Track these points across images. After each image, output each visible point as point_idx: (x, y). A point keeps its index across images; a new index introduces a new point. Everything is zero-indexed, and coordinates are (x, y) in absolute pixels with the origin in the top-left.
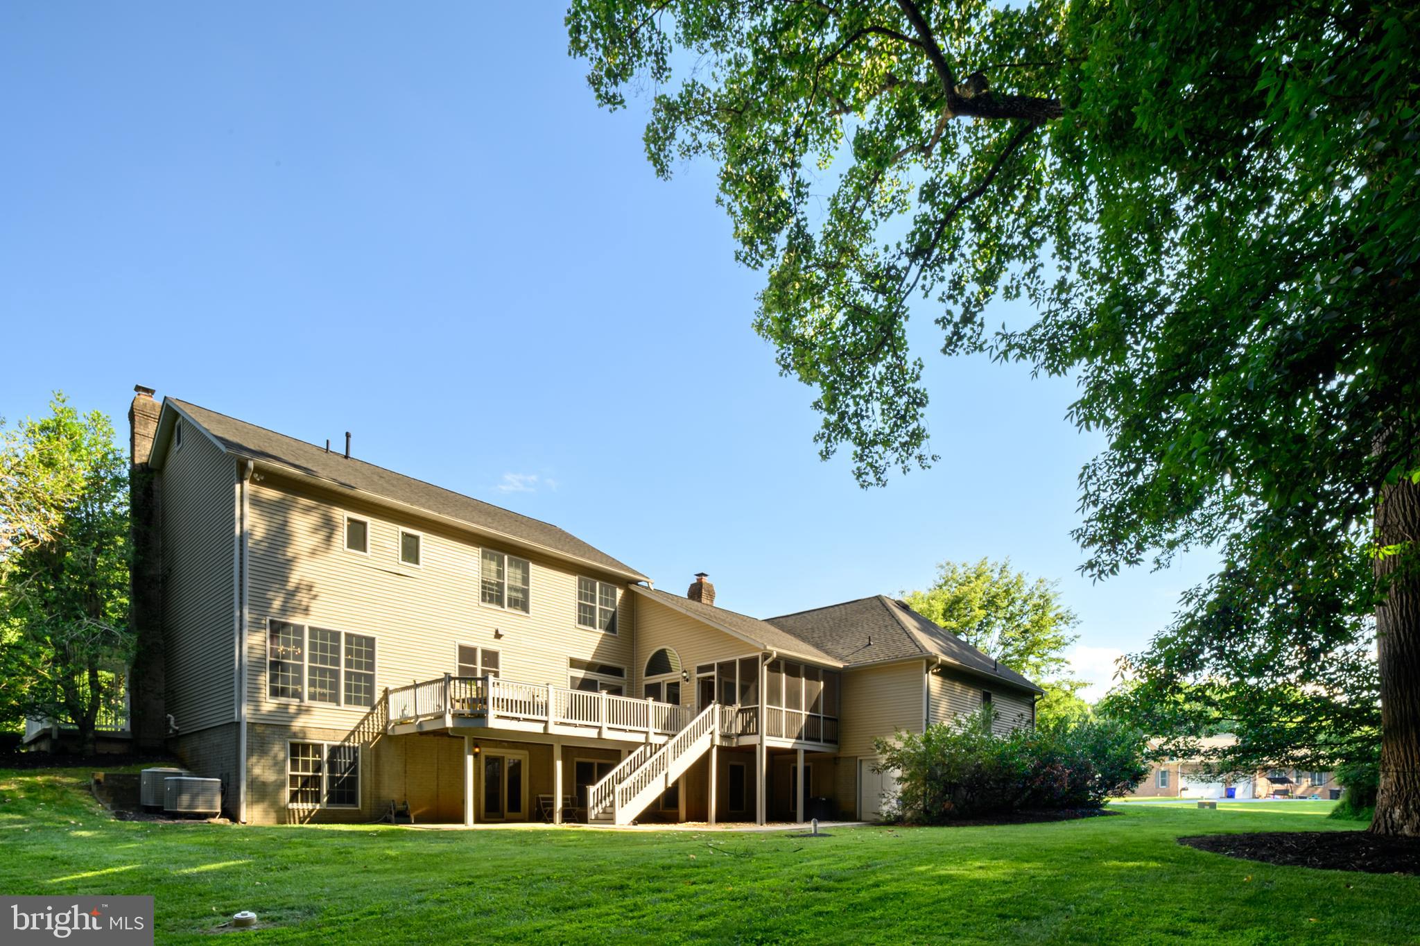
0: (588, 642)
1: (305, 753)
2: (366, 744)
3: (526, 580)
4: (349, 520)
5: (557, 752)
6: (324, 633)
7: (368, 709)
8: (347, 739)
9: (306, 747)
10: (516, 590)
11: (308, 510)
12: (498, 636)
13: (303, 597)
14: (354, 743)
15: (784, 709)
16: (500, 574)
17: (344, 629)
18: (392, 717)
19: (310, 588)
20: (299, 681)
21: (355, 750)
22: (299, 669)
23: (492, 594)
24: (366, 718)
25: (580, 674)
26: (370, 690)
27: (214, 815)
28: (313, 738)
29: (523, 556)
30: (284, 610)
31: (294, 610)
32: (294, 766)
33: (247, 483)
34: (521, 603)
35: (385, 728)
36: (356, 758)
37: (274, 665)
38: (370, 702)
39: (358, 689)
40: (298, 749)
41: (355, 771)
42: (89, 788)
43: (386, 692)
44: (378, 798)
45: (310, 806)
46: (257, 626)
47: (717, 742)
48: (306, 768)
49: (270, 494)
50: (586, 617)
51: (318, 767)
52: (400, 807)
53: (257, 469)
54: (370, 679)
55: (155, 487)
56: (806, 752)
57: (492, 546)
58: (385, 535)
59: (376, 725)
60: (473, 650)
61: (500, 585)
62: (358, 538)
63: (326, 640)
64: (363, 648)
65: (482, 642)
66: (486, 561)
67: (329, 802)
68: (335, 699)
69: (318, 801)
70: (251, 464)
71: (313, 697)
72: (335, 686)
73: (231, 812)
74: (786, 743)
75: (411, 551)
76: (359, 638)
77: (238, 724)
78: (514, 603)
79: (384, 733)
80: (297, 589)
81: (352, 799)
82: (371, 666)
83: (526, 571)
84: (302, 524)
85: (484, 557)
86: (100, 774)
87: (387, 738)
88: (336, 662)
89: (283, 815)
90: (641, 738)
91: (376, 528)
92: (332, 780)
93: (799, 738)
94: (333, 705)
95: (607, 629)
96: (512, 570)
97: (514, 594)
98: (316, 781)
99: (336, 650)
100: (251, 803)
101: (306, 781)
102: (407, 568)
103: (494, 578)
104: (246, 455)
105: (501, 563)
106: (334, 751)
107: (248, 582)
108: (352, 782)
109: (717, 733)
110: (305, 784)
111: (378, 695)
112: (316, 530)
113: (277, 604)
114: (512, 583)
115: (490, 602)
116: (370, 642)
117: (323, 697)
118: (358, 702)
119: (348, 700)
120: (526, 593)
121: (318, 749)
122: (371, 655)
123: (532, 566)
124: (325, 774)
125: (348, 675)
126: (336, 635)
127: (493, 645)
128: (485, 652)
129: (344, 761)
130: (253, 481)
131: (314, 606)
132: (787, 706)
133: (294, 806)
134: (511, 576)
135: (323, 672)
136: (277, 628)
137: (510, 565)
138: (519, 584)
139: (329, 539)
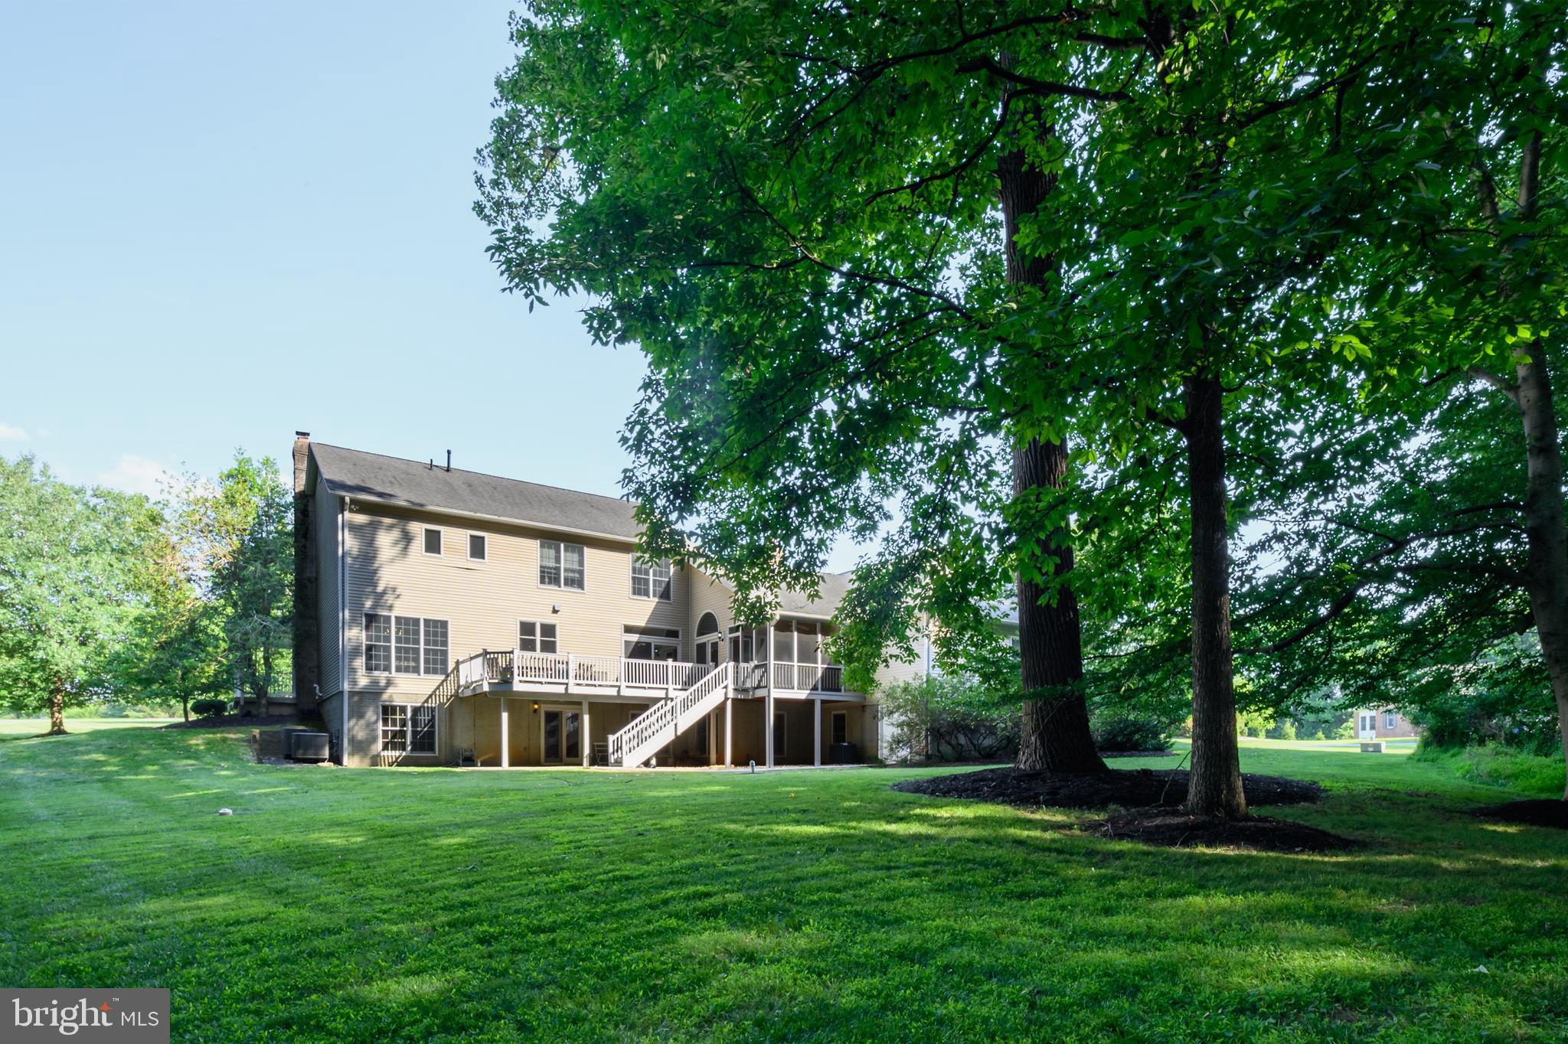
0: (643, 610)
1: (394, 713)
2: (441, 705)
3: (581, 563)
4: (427, 531)
5: (585, 707)
6: (407, 620)
7: (443, 677)
8: (426, 701)
9: (394, 708)
10: (573, 571)
11: (391, 527)
12: (555, 611)
13: (389, 599)
14: (432, 704)
15: (796, 663)
16: (558, 560)
17: (422, 617)
18: (462, 682)
19: (394, 589)
20: (388, 658)
21: (433, 709)
22: (388, 649)
23: (549, 576)
24: (442, 684)
25: (634, 638)
26: (445, 662)
27: (323, 760)
28: (398, 702)
29: (577, 542)
30: (375, 606)
31: (383, 607)
32: (385, 722)
33: (346, 513)
34: (576, 581)
35: (457, 691)
36: (433, 716)
37: (369, 648)
38: (444, 671)
39: (435, 662)
40: (388, 711)
41: (433, 726)
42: (248, 741)
43: (458, 663)
44: (452, 746)
45: (397, 753)
46: (354, 621)
47: (731, 695)
48: (394, 724)
49: (361, 519)
50: (639, 587)
51: (404, 723)
52: (468, 754)
53: (353, 501)
54: (445, 653)
55: (310, 508)
56: (823, 702)
57: (549, 538)
58: (455, 539)
59: (449, 689)
60: (533, 625)
61: (558, 569)
62: (433, 544)
63: (409, 625)
64: (438, 630)
65: (540, 617)
66: (546, 550)
67: (412, 750)
68: (416, 670)
69: (404, 749)
70: (347, 500)
71: (399, 669)
72: (417, 660)
73: (336, 759)
74: (802, 695)
75: (477, 549)
76: (436, 622)
77: (342, 692)
78: (569, 582)
79: (456, 696)
80: (384, 593)
81: (431, 748)
82: (445, 643)
83: (581, 555)
84: (386, 541)
85: (542, 546)
86: (256, 731)
87: (458, 699)
88: (417, 642)
89: (375, 760)
90: (661, 694)
91: (448, 534)
92: (415, 733)
93: (815, 688)
94: (415, 676)
95: (661, 597)
96: (569, 554)
97: (571, 575)
98: (403, 734)
99: (417, 632)
100: (352, 754)
101: (395, 734)
102: (475, 563)
103: (552, 564)
104: (343, 493)
105: (558, 551)
106: (416, 711)
107: (347, 588)
108: (431, 734)
109: (731, 687)
110: (394, 737)
111: (451, 666)
112: (396, 543)
113: (368, 604)
114: (569, 566)
115: (550, 583)
116: (444, 624)
117: (407, 670)
118: (435, 672)
119: (427, 671)
120: (581, 573)
121: (403, 709)
122: (445, 635)
123: (586, 550)
124: (409, 729)
125: (427, 651)
126: (416, 621)
127: (550, 620)
128: (543, 626)
129: (423, 718)
130: (351, 511)
131: (397, 604)
132: (799, 661)
133: (385, 753)
134: (566, 560)
135: (407, 650)
136: (371, 619)
137: (566, 550)
138: (576, 567)
139: (406, 549)
